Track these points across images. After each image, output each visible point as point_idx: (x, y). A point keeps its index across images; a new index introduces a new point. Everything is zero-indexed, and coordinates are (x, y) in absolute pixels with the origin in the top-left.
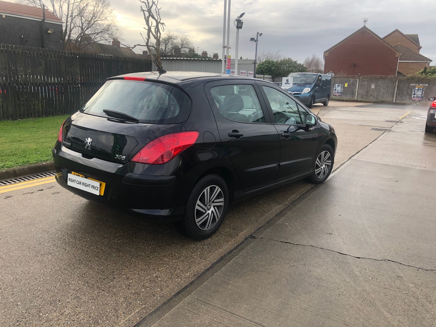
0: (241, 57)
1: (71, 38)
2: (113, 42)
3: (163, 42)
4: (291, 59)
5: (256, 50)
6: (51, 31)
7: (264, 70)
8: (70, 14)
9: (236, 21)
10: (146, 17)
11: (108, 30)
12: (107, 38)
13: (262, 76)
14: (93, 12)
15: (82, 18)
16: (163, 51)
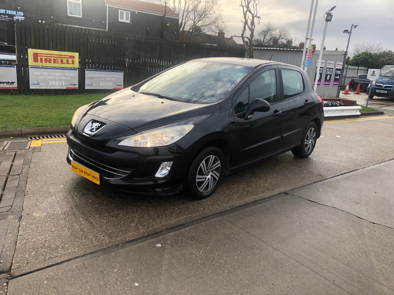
0: (337, 48)
1: (185, 30)
2: (218, 33)
3: (262, 33)
4: (392, 51)
5: (349, 42)
6: (169, 24)
7: (360, 62)
8: (186, 10)
9: (326, 14)
10: (245, 11)
11: (215, 23)
12: (214, 30)
13: (357, 68)
14: (204, 7)
15: (196, 12)
16: (261, 42)
